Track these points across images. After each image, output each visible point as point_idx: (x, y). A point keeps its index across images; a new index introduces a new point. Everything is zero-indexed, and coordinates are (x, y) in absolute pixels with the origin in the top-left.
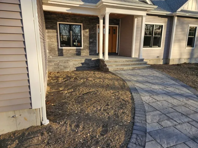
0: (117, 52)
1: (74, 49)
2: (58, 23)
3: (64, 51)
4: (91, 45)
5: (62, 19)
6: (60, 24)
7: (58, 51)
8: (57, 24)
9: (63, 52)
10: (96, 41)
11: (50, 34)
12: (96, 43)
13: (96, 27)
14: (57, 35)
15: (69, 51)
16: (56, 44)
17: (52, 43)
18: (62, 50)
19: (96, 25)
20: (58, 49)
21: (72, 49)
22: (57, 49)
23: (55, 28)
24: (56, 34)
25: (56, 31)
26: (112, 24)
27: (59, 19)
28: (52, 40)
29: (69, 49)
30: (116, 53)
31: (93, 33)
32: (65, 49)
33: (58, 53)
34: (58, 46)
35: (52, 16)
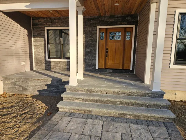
0: (131, 69)
1: (64, 62)
2: (46, 28)
3: (52, 64)
4: (88, 57)
5: (51, 23)
6: (48, 30)
7: (45, 64)
8: (45, 30)
9: (50, 65)
10: (96, 51)
11: (37, 43)
12: (96, 54)
13: (96, 30)
14: (45, 44)
15: (57, 64)
16: (43, 55)
17: (39, 54)
18: (50, 62)
19: (96, 27)
20: (46, 61)
21: (62, 62)
22: (43, 62)
23: (43, 35)
24: (43, 42)
25: (43, 38)
26: (123, 23)
27: (47, 24)
28: (39, 50)
29: (58, 61)
30: (129, 70)
31: (90, 39)
32: (53, 61)
33: (45, 67)
34: (45, 57)
35: (39, 20)
